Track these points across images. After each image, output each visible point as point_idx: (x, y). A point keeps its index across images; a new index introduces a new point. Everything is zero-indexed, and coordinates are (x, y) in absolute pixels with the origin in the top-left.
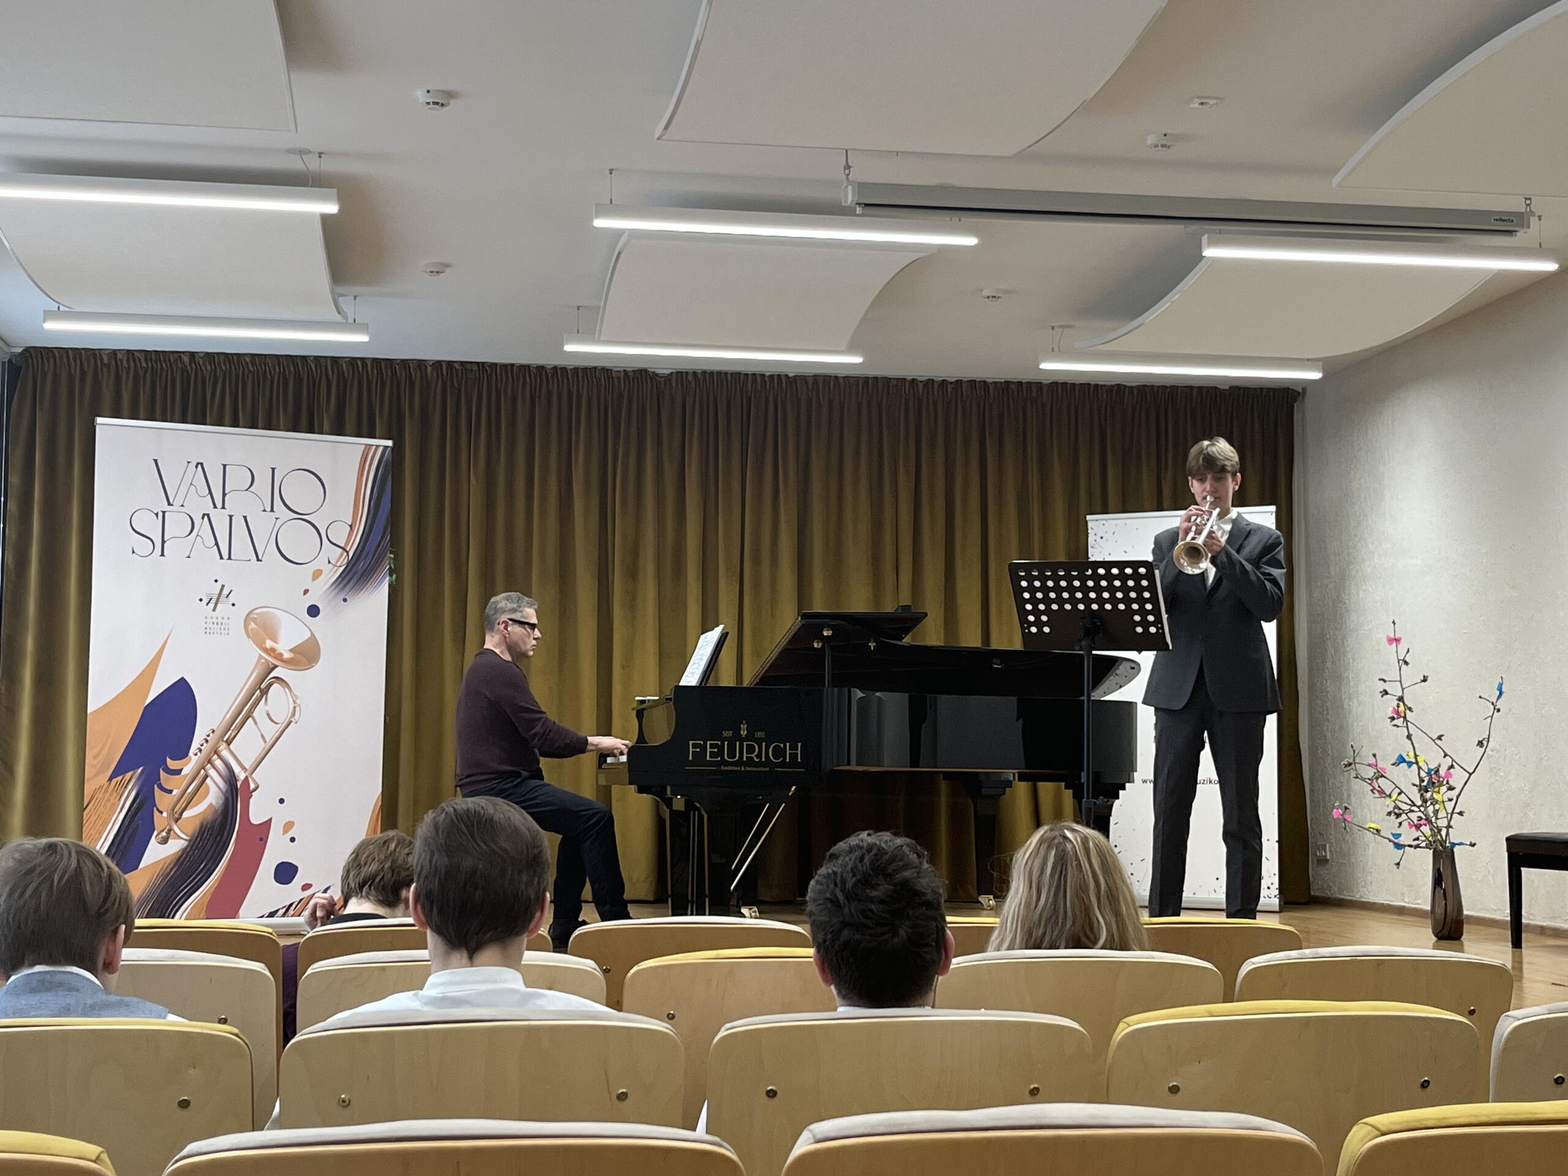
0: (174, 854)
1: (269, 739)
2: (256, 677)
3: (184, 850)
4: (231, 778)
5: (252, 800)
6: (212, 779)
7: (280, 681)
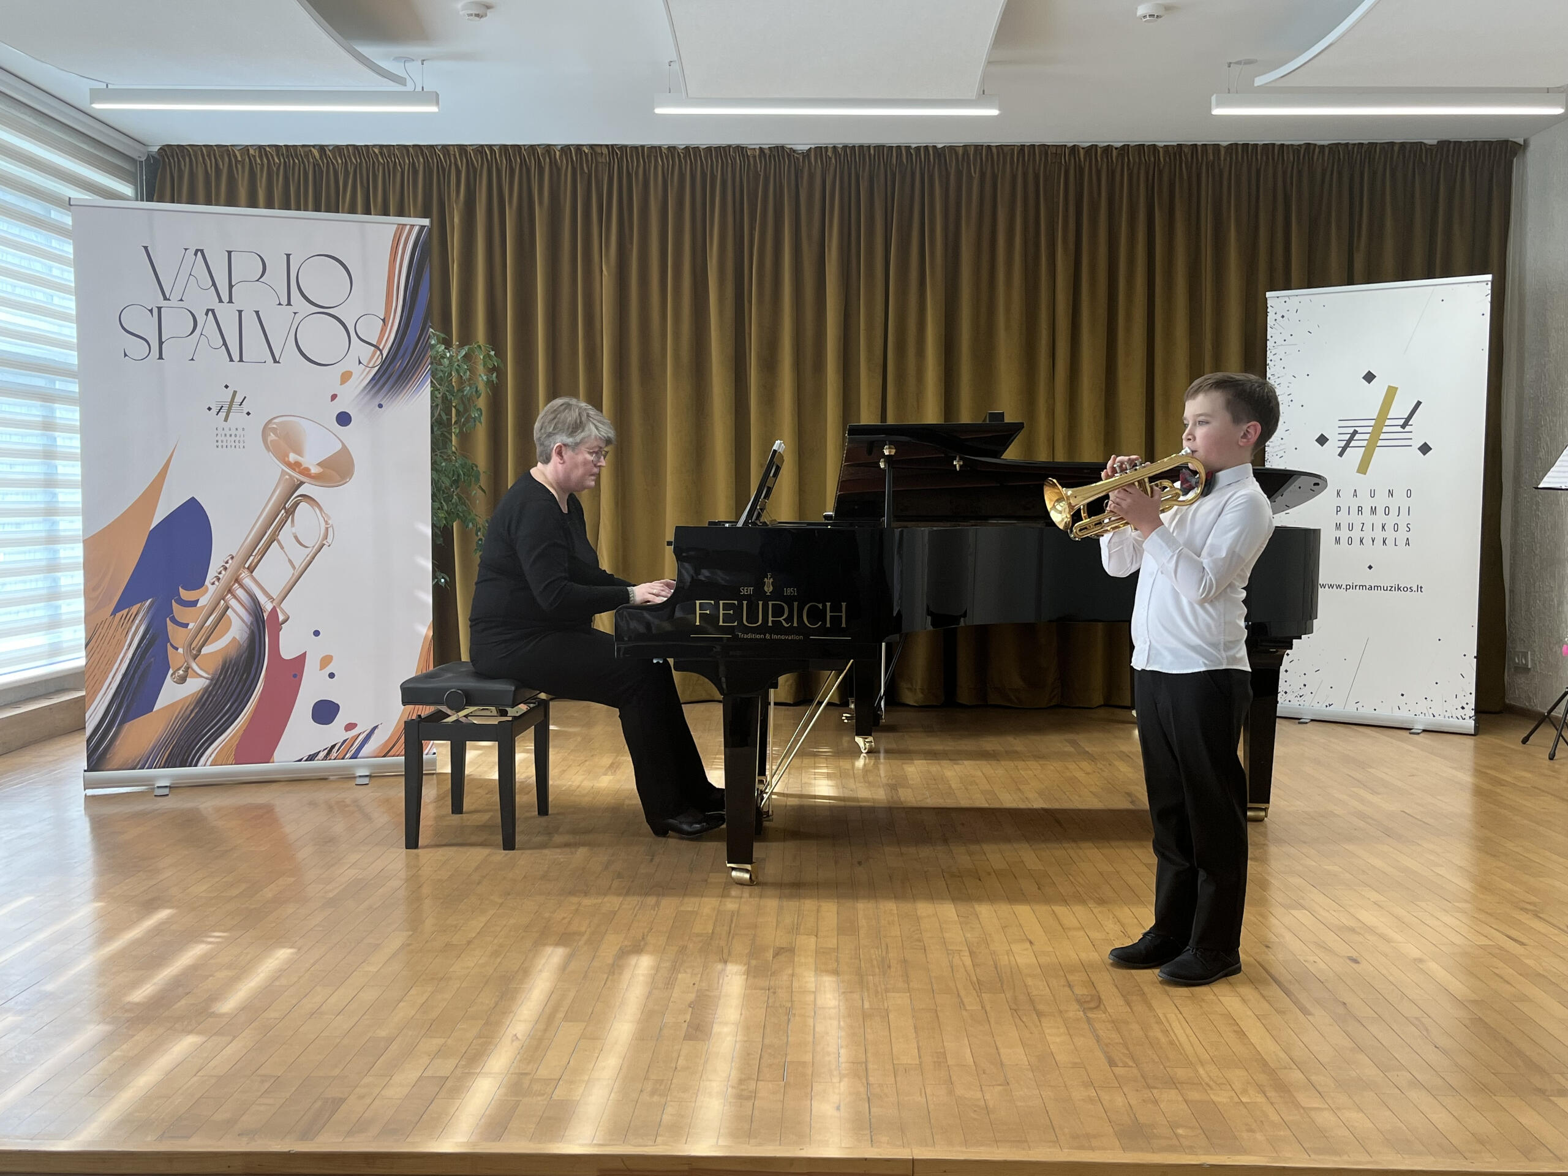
0: (194, 694)
1: (299, 563)
2: (279, 493)
3: (206, 690)
4: (256, 610)
5: (280, 633)
6: (234, 610)
7: (308, 500)
